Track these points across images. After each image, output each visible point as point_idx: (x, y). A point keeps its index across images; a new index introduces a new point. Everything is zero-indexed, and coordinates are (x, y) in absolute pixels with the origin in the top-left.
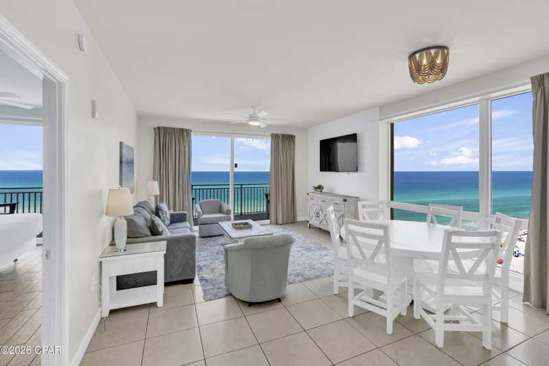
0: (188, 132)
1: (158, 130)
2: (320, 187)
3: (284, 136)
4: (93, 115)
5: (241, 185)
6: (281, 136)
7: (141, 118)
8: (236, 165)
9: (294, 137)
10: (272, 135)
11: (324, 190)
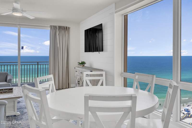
2: (83, 63)
3: (60, 27)
5: (38, 62)
6: (58, 27)
9: (69, 28)
10: (51, 26)
11: (85, 65)
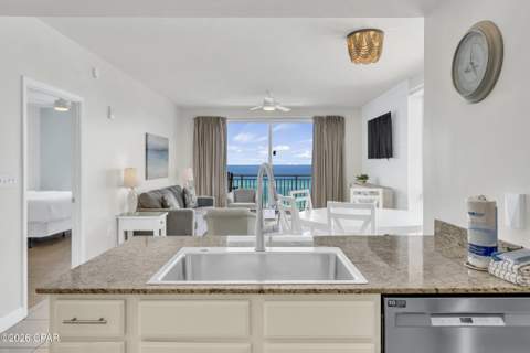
0: (224, 120)
1: (198, 120)
2: (364, 178)
3: (328, 118)
4: (109, 117)
6: (325, 118)
7: (181, 110)
8: (274, 153)
9: (343, 118)
10: (315, 118)
